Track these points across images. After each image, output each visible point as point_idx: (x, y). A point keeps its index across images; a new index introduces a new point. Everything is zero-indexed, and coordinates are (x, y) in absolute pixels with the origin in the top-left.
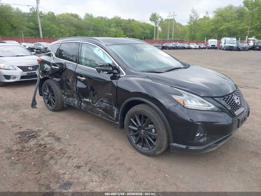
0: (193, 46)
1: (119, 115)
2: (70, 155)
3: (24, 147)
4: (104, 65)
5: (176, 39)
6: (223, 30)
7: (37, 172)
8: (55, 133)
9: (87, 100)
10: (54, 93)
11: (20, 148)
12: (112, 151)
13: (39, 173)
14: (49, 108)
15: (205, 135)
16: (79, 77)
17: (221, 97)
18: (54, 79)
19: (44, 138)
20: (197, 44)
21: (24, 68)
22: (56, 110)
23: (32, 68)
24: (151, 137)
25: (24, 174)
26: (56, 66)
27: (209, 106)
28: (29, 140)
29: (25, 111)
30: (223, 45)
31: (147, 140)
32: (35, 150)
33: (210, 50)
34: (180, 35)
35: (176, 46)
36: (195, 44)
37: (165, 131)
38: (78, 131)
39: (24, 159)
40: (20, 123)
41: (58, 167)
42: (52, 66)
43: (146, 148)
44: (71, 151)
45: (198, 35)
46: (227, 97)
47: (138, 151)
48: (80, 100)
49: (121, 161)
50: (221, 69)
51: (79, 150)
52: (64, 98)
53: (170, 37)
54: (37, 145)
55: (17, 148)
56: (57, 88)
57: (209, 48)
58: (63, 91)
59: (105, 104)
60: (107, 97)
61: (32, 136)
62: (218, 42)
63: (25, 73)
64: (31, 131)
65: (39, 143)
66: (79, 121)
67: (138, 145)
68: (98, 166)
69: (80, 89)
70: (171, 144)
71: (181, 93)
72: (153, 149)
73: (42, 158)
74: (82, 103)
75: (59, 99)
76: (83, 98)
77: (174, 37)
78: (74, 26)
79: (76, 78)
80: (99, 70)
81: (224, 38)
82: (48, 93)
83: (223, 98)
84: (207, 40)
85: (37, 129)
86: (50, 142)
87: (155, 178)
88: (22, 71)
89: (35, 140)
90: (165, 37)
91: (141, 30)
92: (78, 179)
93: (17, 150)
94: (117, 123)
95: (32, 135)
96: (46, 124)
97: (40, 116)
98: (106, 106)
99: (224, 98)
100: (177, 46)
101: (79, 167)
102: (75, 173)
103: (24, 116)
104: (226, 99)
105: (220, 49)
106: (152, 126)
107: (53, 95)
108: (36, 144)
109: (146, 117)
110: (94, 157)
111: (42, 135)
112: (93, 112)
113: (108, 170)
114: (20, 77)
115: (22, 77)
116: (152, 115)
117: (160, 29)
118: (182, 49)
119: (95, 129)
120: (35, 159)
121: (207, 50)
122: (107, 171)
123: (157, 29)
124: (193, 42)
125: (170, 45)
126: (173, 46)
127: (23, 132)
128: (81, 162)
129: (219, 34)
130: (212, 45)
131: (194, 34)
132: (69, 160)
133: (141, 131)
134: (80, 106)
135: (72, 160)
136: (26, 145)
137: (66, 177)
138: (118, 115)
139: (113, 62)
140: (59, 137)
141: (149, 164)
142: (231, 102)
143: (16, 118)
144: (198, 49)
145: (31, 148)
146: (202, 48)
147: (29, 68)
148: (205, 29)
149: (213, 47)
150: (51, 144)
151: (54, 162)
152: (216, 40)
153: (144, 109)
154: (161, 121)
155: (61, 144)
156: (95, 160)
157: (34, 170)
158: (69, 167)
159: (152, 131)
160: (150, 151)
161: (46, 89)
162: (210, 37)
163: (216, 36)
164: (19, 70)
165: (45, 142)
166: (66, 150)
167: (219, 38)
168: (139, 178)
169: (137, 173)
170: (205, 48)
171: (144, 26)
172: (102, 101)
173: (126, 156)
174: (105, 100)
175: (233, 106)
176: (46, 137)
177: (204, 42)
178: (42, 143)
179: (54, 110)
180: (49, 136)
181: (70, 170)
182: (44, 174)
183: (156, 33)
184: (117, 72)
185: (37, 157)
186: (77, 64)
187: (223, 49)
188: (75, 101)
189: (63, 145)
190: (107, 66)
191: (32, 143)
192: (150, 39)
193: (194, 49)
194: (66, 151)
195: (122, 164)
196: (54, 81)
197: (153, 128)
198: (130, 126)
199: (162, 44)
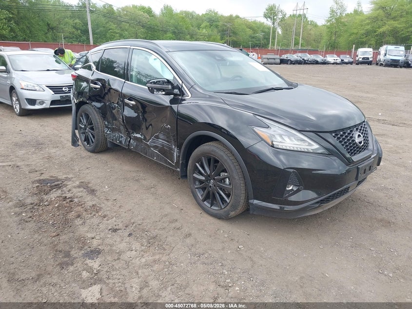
0: (330, 58)
1: (181, 158)
2: (105, 213)
3: (42, 200)
4: (159, 81)
5: (304, 48)
6: (384, 33)
7: (54, 234)
8: (89, 183)
9: (138, 136)
10: (94, 125)
11: (36, 201)
12: (168, 209)
13: (58, 235)
14: (87, 147)
15: (301, 188)
16: (126, 101)
17: (331, 132)
18: (94, 103)
19: (73, 189)
20: (339, 56)
21: (56, 89)
22: (96, 151)
23: (68, 89)
24: (223, 191)
25: (36, 236)
26: (96, 84)
27: (310, 145)
28: (50, 190)
29: (51, 151)
30: (381, 57)
31: (218, 195)
32: (56, 205)
33: (360, 66)
34: (313, 42)
35: (303, 59)
36: (336, 56)
37: (242, 182)
38: (123, 180)
39: (40, 216)
40: (42, 168)
41: (86, 229)
42: (91, 84)
43: (216, 207)
44: (108, 209)
45: (342, 41)
46: (342, 133)
47: (205, 211)
48: (129, 135)
49: (178, 225)
50: (369, 95)
51: (120, 207)
52: (108, 133)
53: (295, 45)
54: (61, 198)
55: (32, 202)
56: (97, 117)
57: (359, 63)
58: (106, 123)
59: (161, 142)
60: (164, 130)
61: (56, 186)
62: (374, 53)
63: (57, 97)
64: (55, 178)
65: (64, 195)
66: (127, 167)
67: (205, 202)
68: (144, 230)
69: (128, 120)
70: (251, 201)
71: (268, 124)
72: (226, 209)
73: (65, 215)
74: (132, 140)
75: (100, 134)
76: (133, 133)
77: (301, 44)
78: (143, 26)
79: (123, 101)
80: (152, 88)
81: (385, 47)
82: (85, 126)
83: (334, 134)
84: (356, 49)
85: (64, 176)
86: (80, 194)
87: (223, 249)
88: (53, 93)
89: (60, 191)
90: (288, 45)
91: (249, 32)
92: (111, 246)
93: (32, 204)
94: (178, 170)
95: (56, 184)
96: (79, 170)
97: (72, 159)
98: (163, 145)
99: (337, 135)
100: (305, 59)
101: (115, 230)
102: (108, 238)
103: (50, 158)
104: (339, 136)
105: (377, 64)
106: (226, 174)
107: (92, 129)
108: (59, 197)
109: (216, 161)
110: (140, 217)
111: (70, 184)
112: (146, 154)
113: (157, 236)
114: (49, 102)
115: (53, 102)
116: (225, 157)
117: (279, 31)
118: (314, 64)
119: (149, 179)
120: (54, 216)
121: (354, 66)
122: (154, 238)
123: (274, 32)
124: (332, 53)
125: (293, 57)
126: (299, 59)
127: (44, 180)
128: (119, 223)
129: (377, 40)
130: (363, 58)
131: (335, 39)
132: (103, 220)
133: (210, 183)
134: (129, 145)
135: (108, 220)
136: (45, 197)
137: (95, 243)
138: (178, 157)
139: (174, 77)
140: (94, 188)
141: (218, 230)
142: (349, 140)
143: (38, 161)
144: (338, 64)
145: (51, 201)
146: (347, 63)
147: (64, 89)
148: (355, 31)
149: (366, 62)
150: (80, 197)
151: (81, 222)
152: (371, 50)
153: (215, 149)
154: (238, 167)
155: (95, 198)
156: (139, 222)
157: (51, 231)
158: (101, 229)
159: (225, 182)
160: (222, 212)
161: (83, 119)
162: (362, 44)
163: (373, 42)
164: (49, 91)
165: (72, 195)
166: (101, 206)
167: (377, 47)
168: (199, 249)
169: (198, 242)
170: (351, 63)
171: (254, 27)
172: (157, 137)
173: (187, 218)
174: (161, 136)
175: (351, 147)
176: (75, 187)
177: (351, 52)
178: (68, 195)
179: (93, 151)
180: (79, 187)
181: (102, 234)
182: (64, 237)
183: (274, 38)
184: (178, 93)
185: (58, 214)
186: (124, 81)
187: (381, 65)
188: (122, 137)
189: (97, 200)
190: (164, 82)
191: (54, 195)
192: (263, 46)
193: (333, 64)
194: (100, 208)
195: (178, 229)
196: (93, 106)
197: (226, 178)
198: (195, 175)
199: (280, 56)
